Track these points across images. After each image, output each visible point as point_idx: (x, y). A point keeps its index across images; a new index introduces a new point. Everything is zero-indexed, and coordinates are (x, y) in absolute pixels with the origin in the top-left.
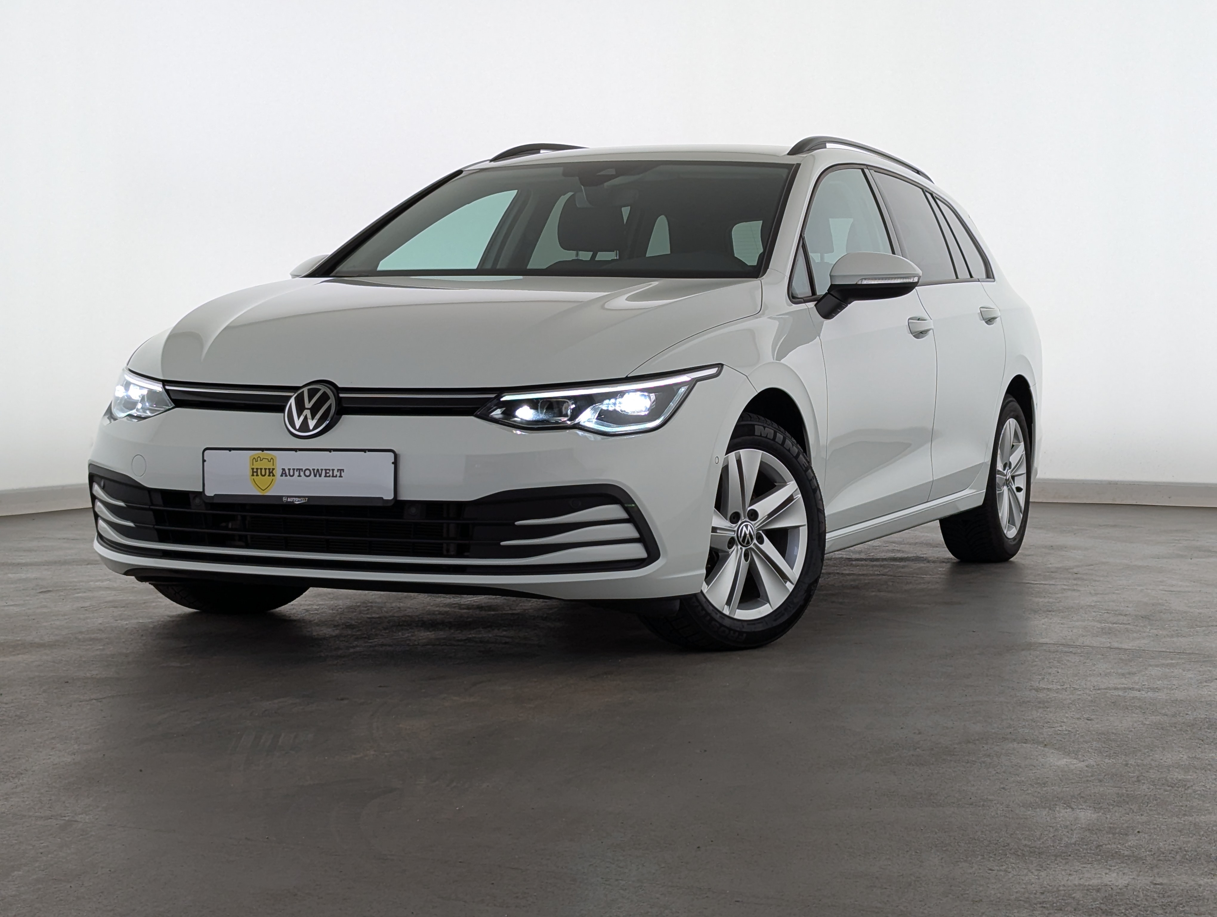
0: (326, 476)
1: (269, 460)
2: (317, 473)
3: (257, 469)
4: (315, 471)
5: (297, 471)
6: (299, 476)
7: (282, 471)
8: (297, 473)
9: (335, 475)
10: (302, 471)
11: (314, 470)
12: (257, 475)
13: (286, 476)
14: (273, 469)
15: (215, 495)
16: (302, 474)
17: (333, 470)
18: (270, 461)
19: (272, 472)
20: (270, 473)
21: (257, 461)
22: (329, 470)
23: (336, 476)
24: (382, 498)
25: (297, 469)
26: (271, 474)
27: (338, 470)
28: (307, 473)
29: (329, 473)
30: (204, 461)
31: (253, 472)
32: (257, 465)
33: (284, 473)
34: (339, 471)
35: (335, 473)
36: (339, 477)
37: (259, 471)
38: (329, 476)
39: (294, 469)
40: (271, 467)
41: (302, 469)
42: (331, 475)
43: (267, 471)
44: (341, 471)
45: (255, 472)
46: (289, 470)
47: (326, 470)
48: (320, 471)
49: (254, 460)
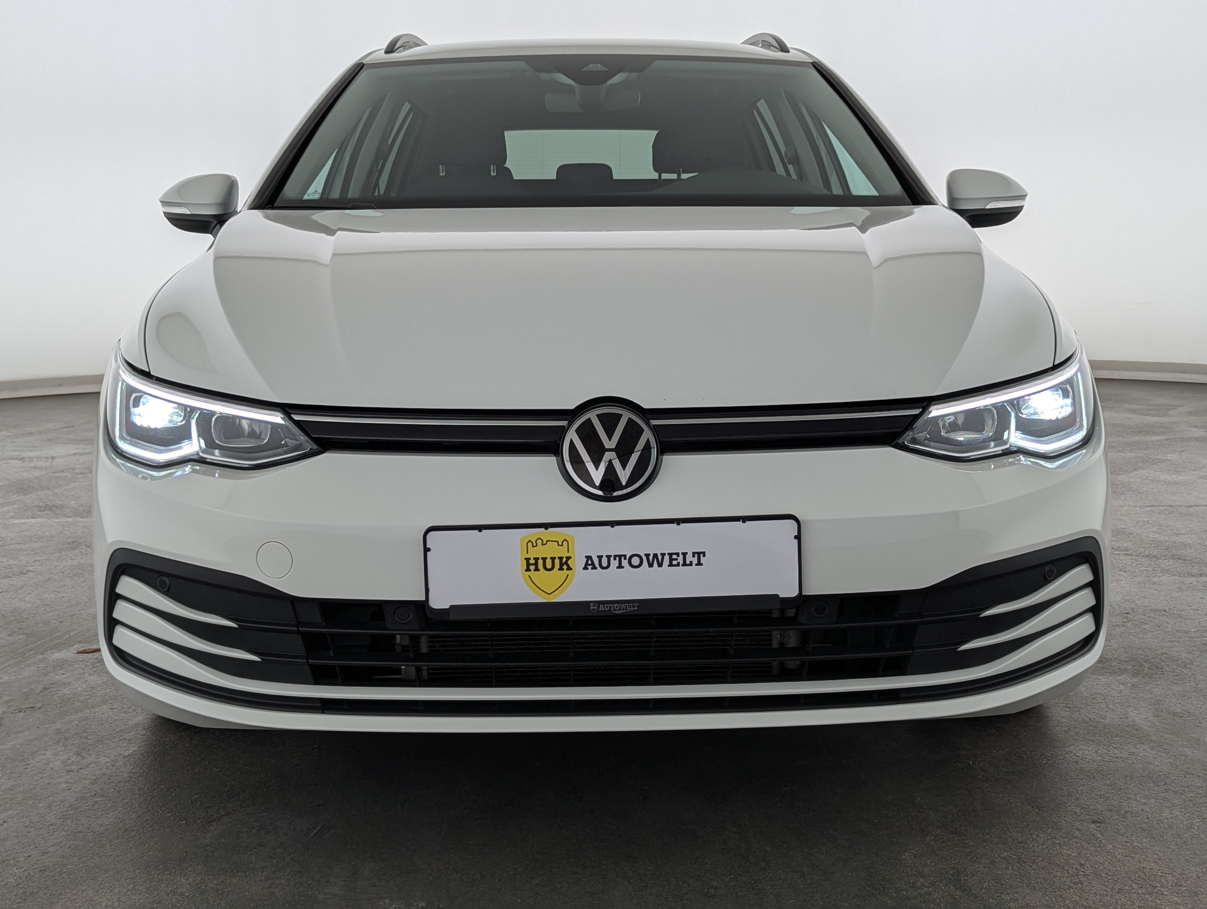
0: (671, 565)
1: (560, 544)
2: (655, 560)
3: (536, 559)
4: (651, 558)
5: (615, 559)
6: (620, 566)
7: (586, 559)
8: (614, 563)
9: (688, 562)
10: (625, 559)
11: (647, 556)
12: (537, 569)
13: (594, 568)
14: (568, 558)
15: (451, 606)
16: (625, 563)
17: (685, 554)
18: (562, 545)
19: (566, 563)
20: (561, 565)
21: (536, 546)
22: (678, 554)
23: (691, 564)
24: (777, 596)
25: (615, 557)
26: (565, 567)
27: (694, 554)
28: (636, 561)
29: (676, 559)
30: (426, 550)
31: (528, 565)
32: (533, 554)
33: (589, 563)
34: (696, 555)
35: (689, 558)
36: (696, 565)
37: (540, 562)
38: (678, 565)
39: (609, 557)
40: (565, 555)
41: (625, 556)
42: (681, 563)
43: (557, 562)
44: (699, 555)
45: (531, 565)
46: (600, 557)
47: (670, 555)
48: (660, 557)
49: (530, 544)
